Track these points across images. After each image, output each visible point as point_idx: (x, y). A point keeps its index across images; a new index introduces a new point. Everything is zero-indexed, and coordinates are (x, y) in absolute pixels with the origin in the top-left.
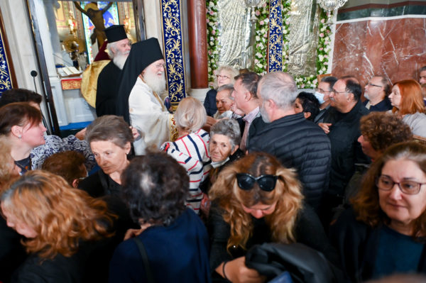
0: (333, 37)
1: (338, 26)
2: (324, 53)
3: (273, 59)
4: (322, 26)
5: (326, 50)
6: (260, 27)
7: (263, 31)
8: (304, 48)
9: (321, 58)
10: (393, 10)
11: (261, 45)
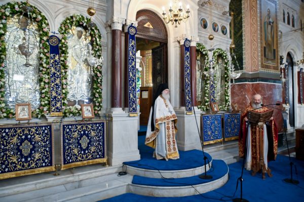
0: (230, 89)
1: (231, 85)
2: (228, 96)
3: (212, 97)
4: (226, 85)
5: (228, 95)
6: (207, 84)
7: (208, 85)
8: (219, 94)
9: (227, 98)
10: (253, 80)
11: (207, 91)
